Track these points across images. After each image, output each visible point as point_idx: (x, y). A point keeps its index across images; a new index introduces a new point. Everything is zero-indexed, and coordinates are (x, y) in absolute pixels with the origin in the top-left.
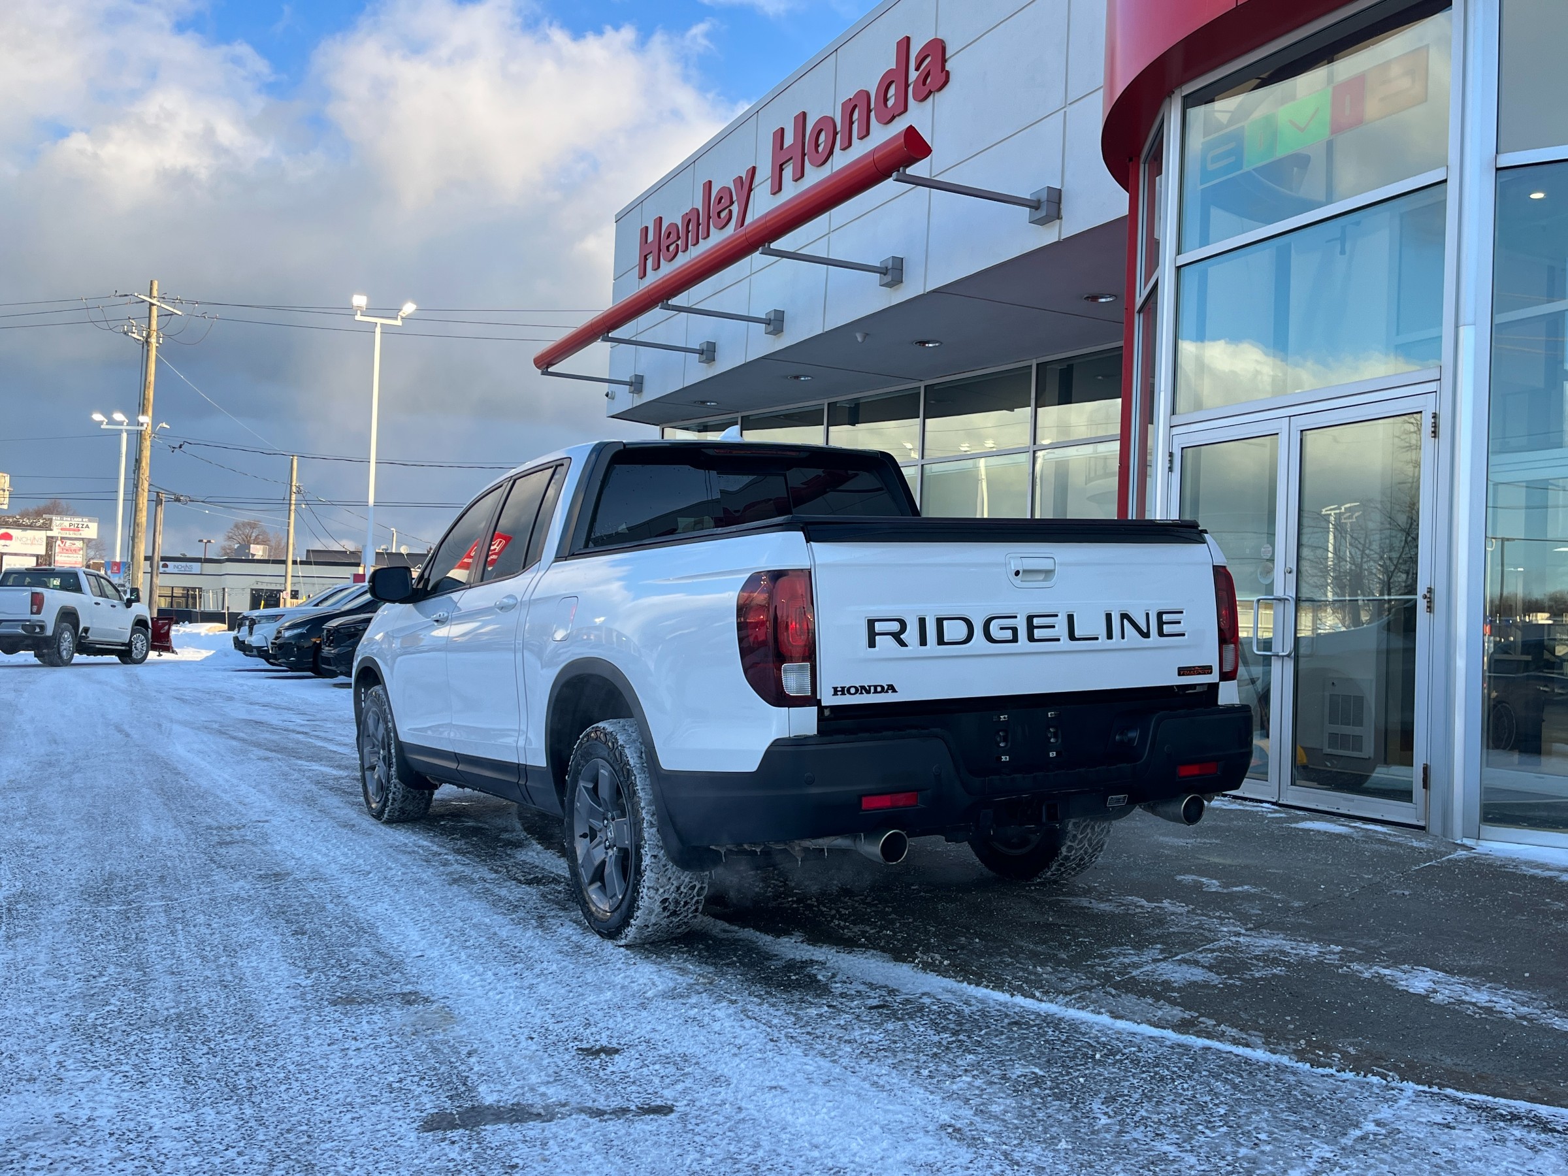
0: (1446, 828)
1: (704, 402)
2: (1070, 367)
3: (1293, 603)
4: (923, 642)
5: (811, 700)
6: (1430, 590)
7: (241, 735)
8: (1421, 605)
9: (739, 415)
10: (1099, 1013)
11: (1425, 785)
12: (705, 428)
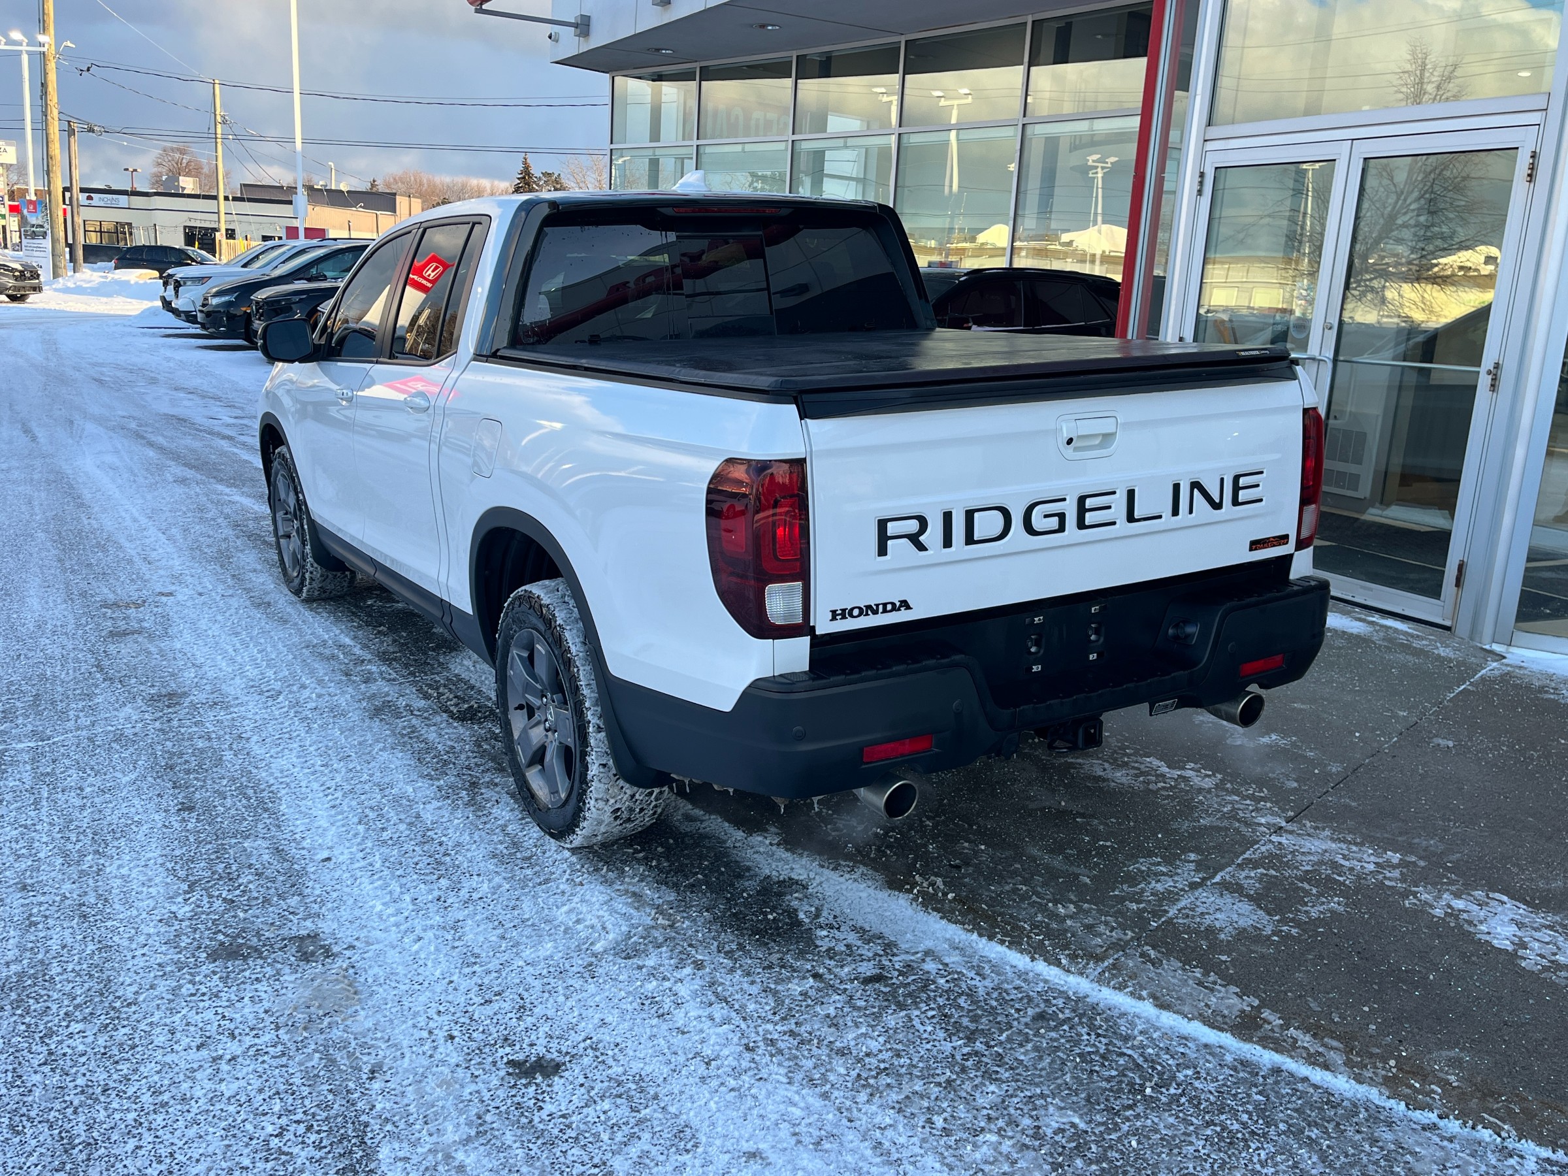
0: (1474, 632)
1: (658, 50)
2: (1069, 25)
3: (1330, 365)
4: (947, 543)
5: (803, 628)
6: (1497, 366)
7: (160, 440)
8: (1484, 381)
9: (697, 66)
10: (1140, 998)
11: (1459, 583)
12: (659, 78)
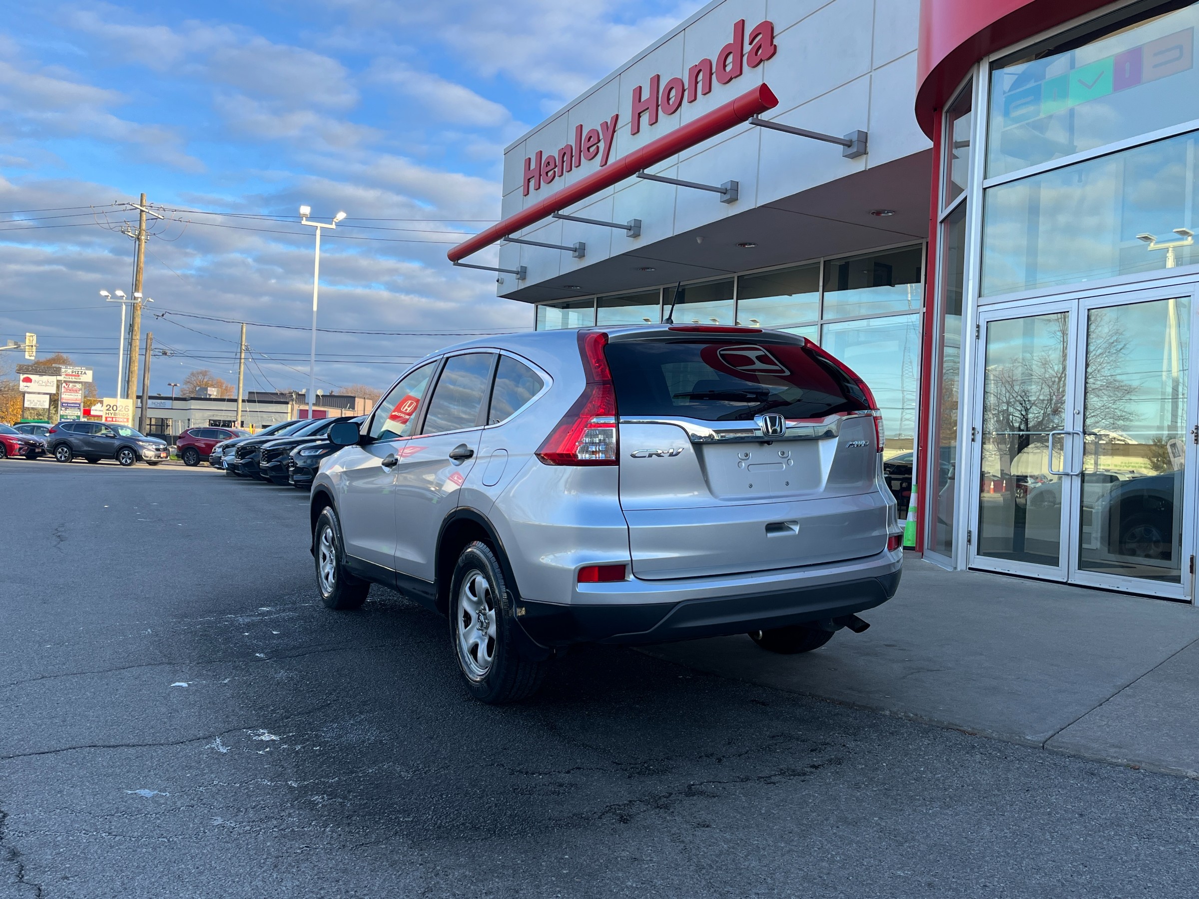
1: (571, 287)
2: (847, 264)
3: (1081, 436)
6: (1197, 428)
8: (1190, 438)
11: (1192, 570)
12: (567, 306)
